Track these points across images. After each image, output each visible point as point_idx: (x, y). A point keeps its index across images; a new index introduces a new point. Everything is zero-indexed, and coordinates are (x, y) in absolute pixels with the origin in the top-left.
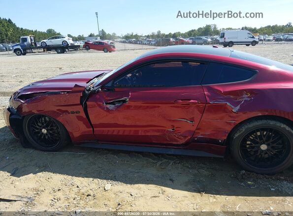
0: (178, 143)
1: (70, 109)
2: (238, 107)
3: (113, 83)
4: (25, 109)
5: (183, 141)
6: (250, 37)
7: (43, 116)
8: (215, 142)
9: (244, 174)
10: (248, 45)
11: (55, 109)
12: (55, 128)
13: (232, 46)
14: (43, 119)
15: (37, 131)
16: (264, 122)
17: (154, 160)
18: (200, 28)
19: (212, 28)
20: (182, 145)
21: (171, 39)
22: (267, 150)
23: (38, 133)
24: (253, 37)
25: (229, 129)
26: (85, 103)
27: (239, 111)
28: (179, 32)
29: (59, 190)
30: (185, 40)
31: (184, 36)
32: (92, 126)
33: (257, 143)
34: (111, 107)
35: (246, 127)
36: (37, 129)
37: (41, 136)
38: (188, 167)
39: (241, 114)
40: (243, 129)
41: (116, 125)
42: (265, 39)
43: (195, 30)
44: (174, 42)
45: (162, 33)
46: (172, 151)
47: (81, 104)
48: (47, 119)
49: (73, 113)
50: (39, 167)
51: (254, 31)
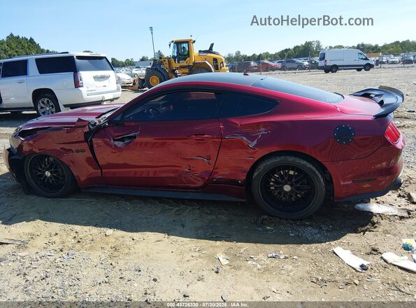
0: (196, 185)
1: (74, 147)
2: (255, 142)
3: (122, 117)
4: (26, 148)
5: (200, 184)
6: (362, 59)
7: (46, 156)
8: (235, 182)
9: (266, 219)
10: (359, 70)
11: (58, 147)
12: (60, 170)
13: (335, 72)
14: (46, 159)
15: (39, 173)
16: (283, 158)
17: (170, 206)
18: (297, 47)
19: (315, 46)
20: (201, 187)
21: (252, 63)
22: (291, 191)
23: (41, 176)
24: (366, 59)
25: (248, 167)
26: (91, 140)
27: (256, 146)
28: (267, 53)
29: (57, 234)
30: (271, 63)
31: (273, 57)
32: (100, 167)
33: (280, 183)
34: (119, 144)
35: (264, 164)
36: (40, 171)
37: (44, 179)
38: (207, 213)
39: (257, 149)
40: (261, 167)
41: (125, 166)
42: (388, 61)
43: (289, 49)
44: (255, 67)
45: (242, 54)
46: (190, 196)
47: (86, 140)
48: (51, 159)
49: (77, 151)
50: (39, 213)
51: (375, 50)
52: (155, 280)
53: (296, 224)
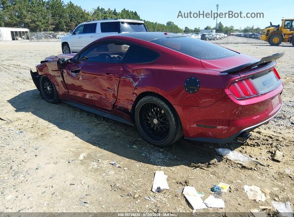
2: (137, 83)
5: (111, 108)
22: (157, 124)
27: (137, 86)
32: (67, 88)
34: (74, 75)
35: (141, 100)
40: (139, 102)
46: (107, 116)
47: (60, 70)
52: (36, 156)
53: (154, 148)
